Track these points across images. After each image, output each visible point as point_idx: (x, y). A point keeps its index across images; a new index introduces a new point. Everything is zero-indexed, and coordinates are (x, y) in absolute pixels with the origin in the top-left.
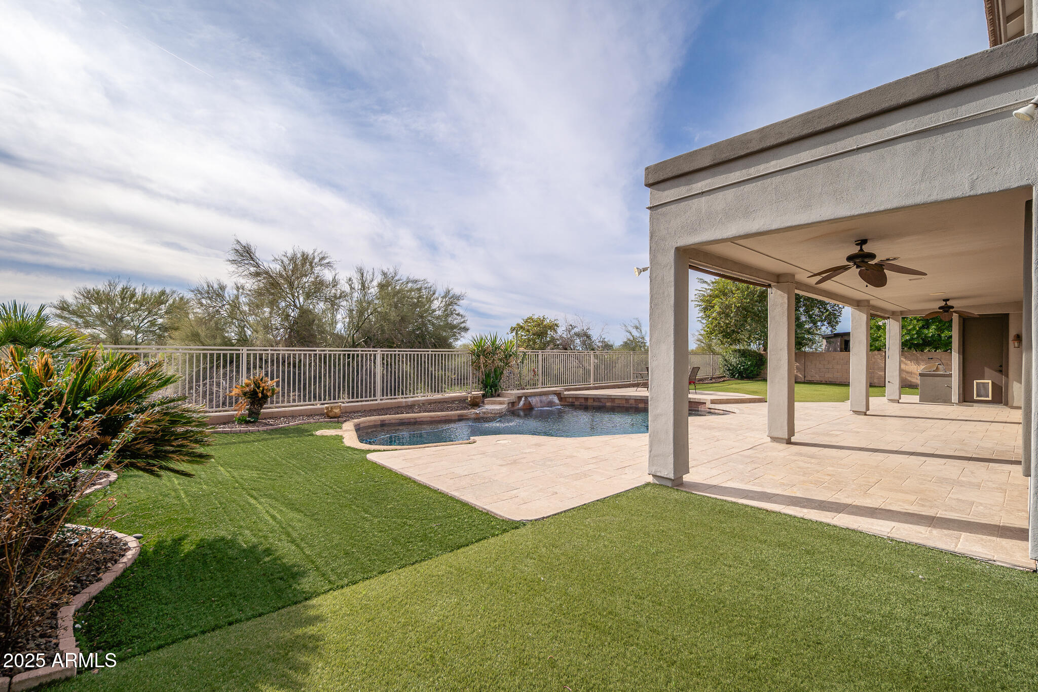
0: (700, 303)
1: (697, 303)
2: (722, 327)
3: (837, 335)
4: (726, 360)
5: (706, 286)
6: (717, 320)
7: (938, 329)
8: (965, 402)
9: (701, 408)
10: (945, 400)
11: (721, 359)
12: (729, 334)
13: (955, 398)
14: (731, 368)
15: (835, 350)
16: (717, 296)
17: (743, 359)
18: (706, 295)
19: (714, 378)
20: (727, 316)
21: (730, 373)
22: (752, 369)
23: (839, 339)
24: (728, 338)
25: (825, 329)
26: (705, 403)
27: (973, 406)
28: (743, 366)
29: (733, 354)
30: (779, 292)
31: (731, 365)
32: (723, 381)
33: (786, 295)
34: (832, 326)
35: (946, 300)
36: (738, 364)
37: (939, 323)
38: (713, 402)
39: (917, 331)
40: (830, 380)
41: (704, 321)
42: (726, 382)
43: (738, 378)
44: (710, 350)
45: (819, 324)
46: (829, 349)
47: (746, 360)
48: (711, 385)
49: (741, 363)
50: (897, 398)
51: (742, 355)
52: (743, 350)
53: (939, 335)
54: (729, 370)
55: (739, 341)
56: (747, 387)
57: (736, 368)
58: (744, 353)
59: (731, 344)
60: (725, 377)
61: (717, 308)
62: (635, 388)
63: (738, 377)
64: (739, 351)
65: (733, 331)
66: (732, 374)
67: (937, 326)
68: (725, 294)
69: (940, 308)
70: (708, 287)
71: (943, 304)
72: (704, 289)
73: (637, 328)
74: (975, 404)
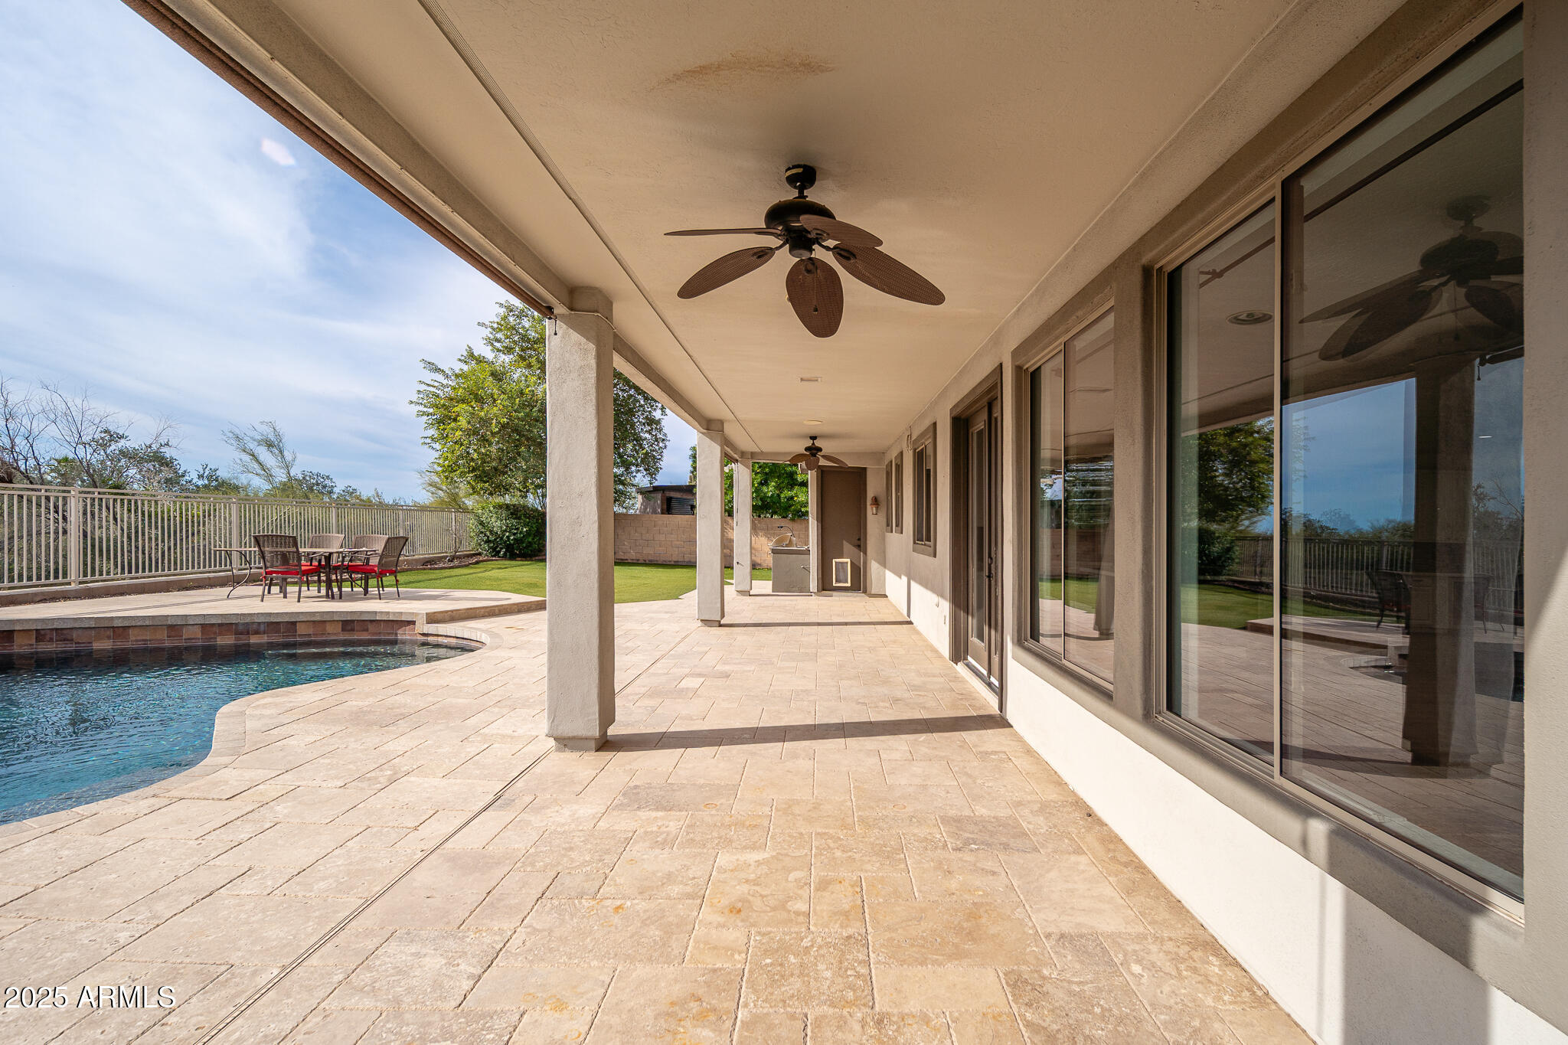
0: (431, 410)
1: (422, 408)
2: (472, 460)
3: (656, 489)
4: (482, 523)
5: (440, 378)
6: (462, 445)
7: (779, 487)
8: (824, 590)
9: (404, 634)
10: (802, 589)
11: (472, 522)
12: (488, 476)
13: (813, 585)
14: (492, 538)
15: (654, 512)
16: (463, 401)
17: (514, 522)
18: (441, 394)
19: (459, 557)
20: (484, 440)
21: (490, 548)
22: (530, 540)
23: (659, 495)
24: (485, 482)
25: (641, 479)
26: (414, 623)
27: (831, 596)
28: (514, 534)
29: (496, 513)
30: (575, 336)
31: (491, 532)
32: (477, 563)
33: (592, 347)
34: (651, 474)
35: (813, 438)
36: (506, 531)
37: (779, 479)
38: (433, 618)
39: (756, 488)
40: (650, 558)
41: (437, 446)
42: (481, 565)
43: (504, 557)
44: (454, 503)
45: (633, 468)
46: (646, 509)
47: (518, 523)
48: (447, 573)
49: (509, 529)
50: (748, 588)
51: (512, 514)
52: (514, 505)
53: (779, 495)
54: (488, 541)
55: (507, 489)
56: (520, 575)
57: (502, 539)
58: (515, 512)
59: (491, 494)
60: (480, 554)
61: (463, 422)
62: (226, 590)
63: (505, 553)
64: (508, 507)
65: (496, 469)
66: (494, 549)
67: (776, 482)
68: (480, 400)
69: (807, 449)
70: (445, 382)
71: (809, 443)
72: (436, 384)
73: (270, 445)
74: (834, 593)
